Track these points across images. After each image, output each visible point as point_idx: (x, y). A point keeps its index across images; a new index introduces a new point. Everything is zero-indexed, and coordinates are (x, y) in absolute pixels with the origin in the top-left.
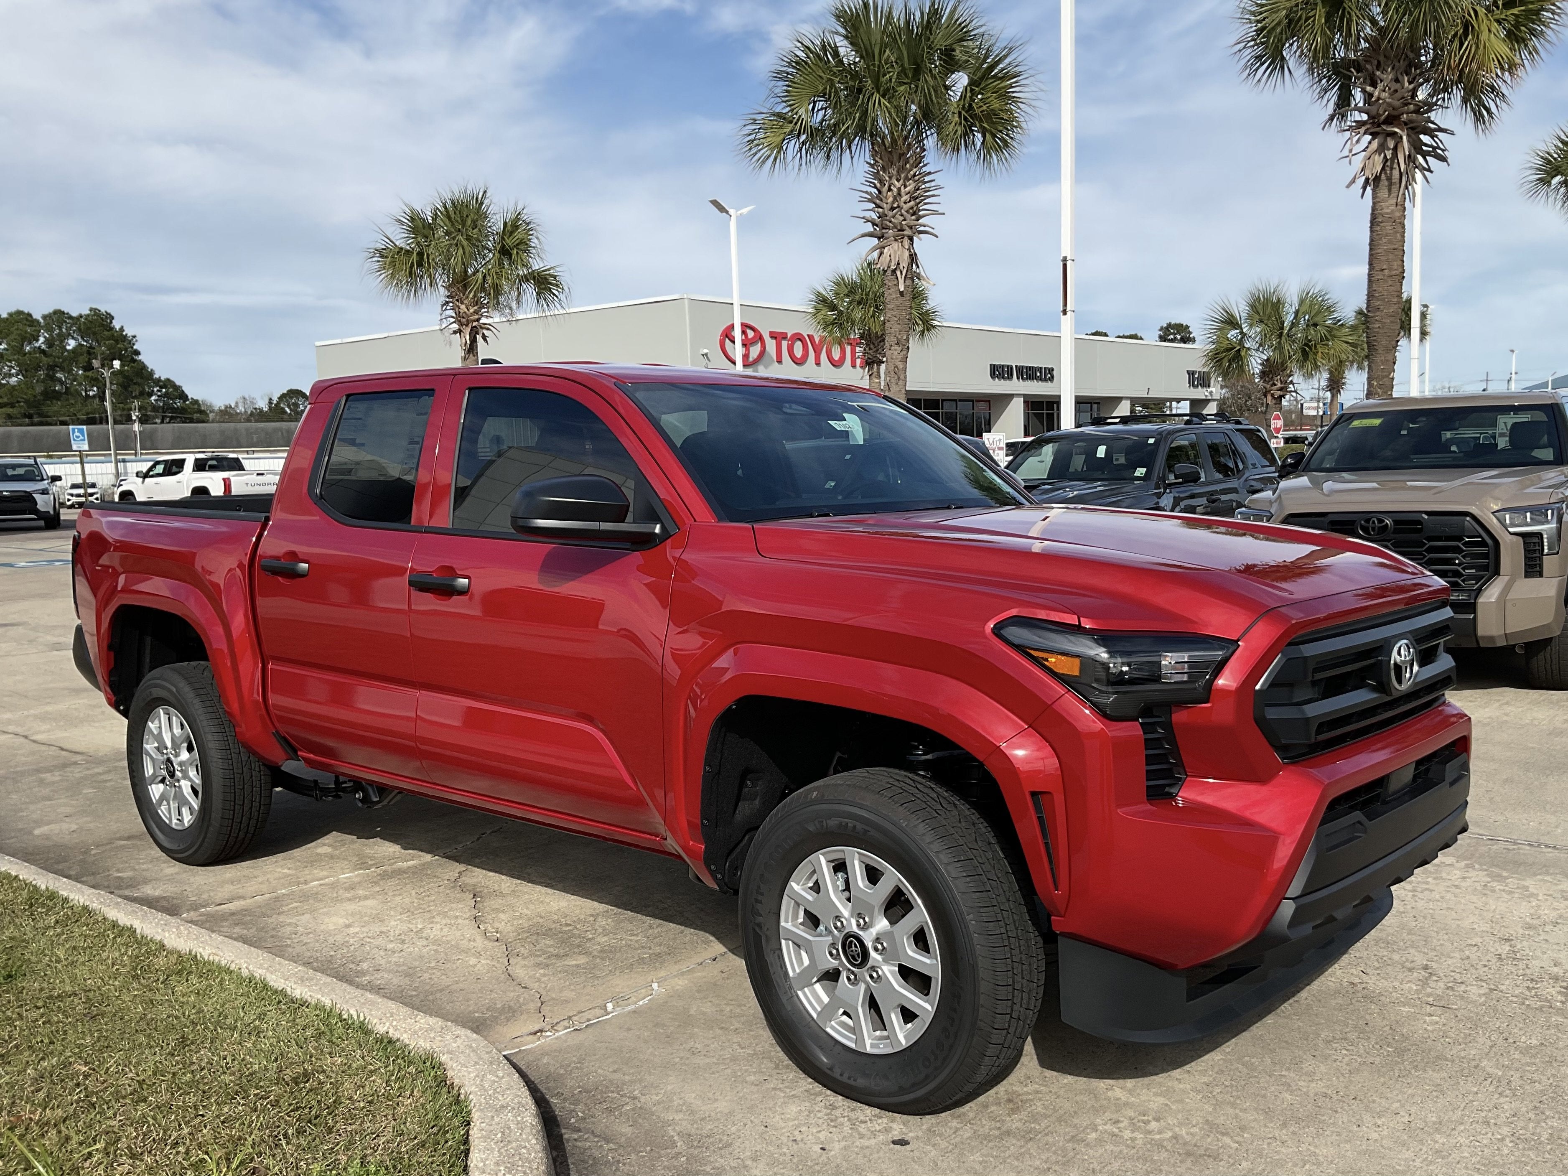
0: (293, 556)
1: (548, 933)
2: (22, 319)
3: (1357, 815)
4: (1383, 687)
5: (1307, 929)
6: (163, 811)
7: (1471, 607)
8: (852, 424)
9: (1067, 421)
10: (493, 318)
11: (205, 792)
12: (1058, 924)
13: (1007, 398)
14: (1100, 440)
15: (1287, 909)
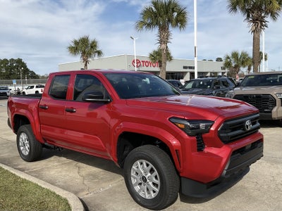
0: (45, 105)
1: (92, 175)
2: (6, 60)
3: (239, 154)
4: (244, 129)
5: (229, 176)
6: (23, 152)
7: (271, 112)
8: (147, 80)
9: (196, 77)
10: (90, 59)
11: (30, 148)
12: (181, 175)
13: (186, 72)
14: (201, 81)
15: (225, 172)
